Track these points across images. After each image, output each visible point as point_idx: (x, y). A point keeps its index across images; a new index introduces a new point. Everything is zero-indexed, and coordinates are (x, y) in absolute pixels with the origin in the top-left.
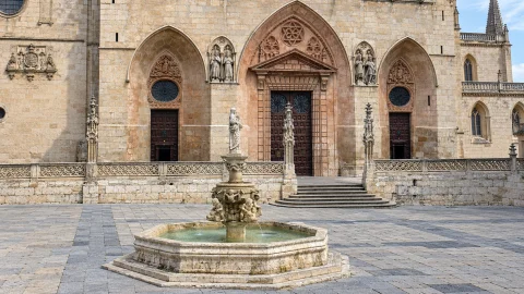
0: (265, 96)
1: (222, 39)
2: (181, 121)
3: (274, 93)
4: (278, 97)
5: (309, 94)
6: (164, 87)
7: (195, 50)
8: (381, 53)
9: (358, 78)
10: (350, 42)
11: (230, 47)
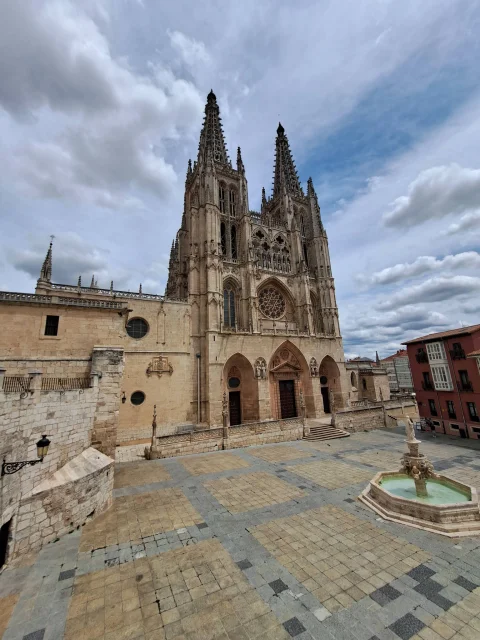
0: (276, 384)
1: (260, 358)
2: (242, 397)
3: (281, 382)
4: (282, 383)
5: (292, 382)
6: (233, 381)
7: (248, 363)
8: (319, 362)
9: (312, 374)
10: (308, 358)
11: (264, 362)
